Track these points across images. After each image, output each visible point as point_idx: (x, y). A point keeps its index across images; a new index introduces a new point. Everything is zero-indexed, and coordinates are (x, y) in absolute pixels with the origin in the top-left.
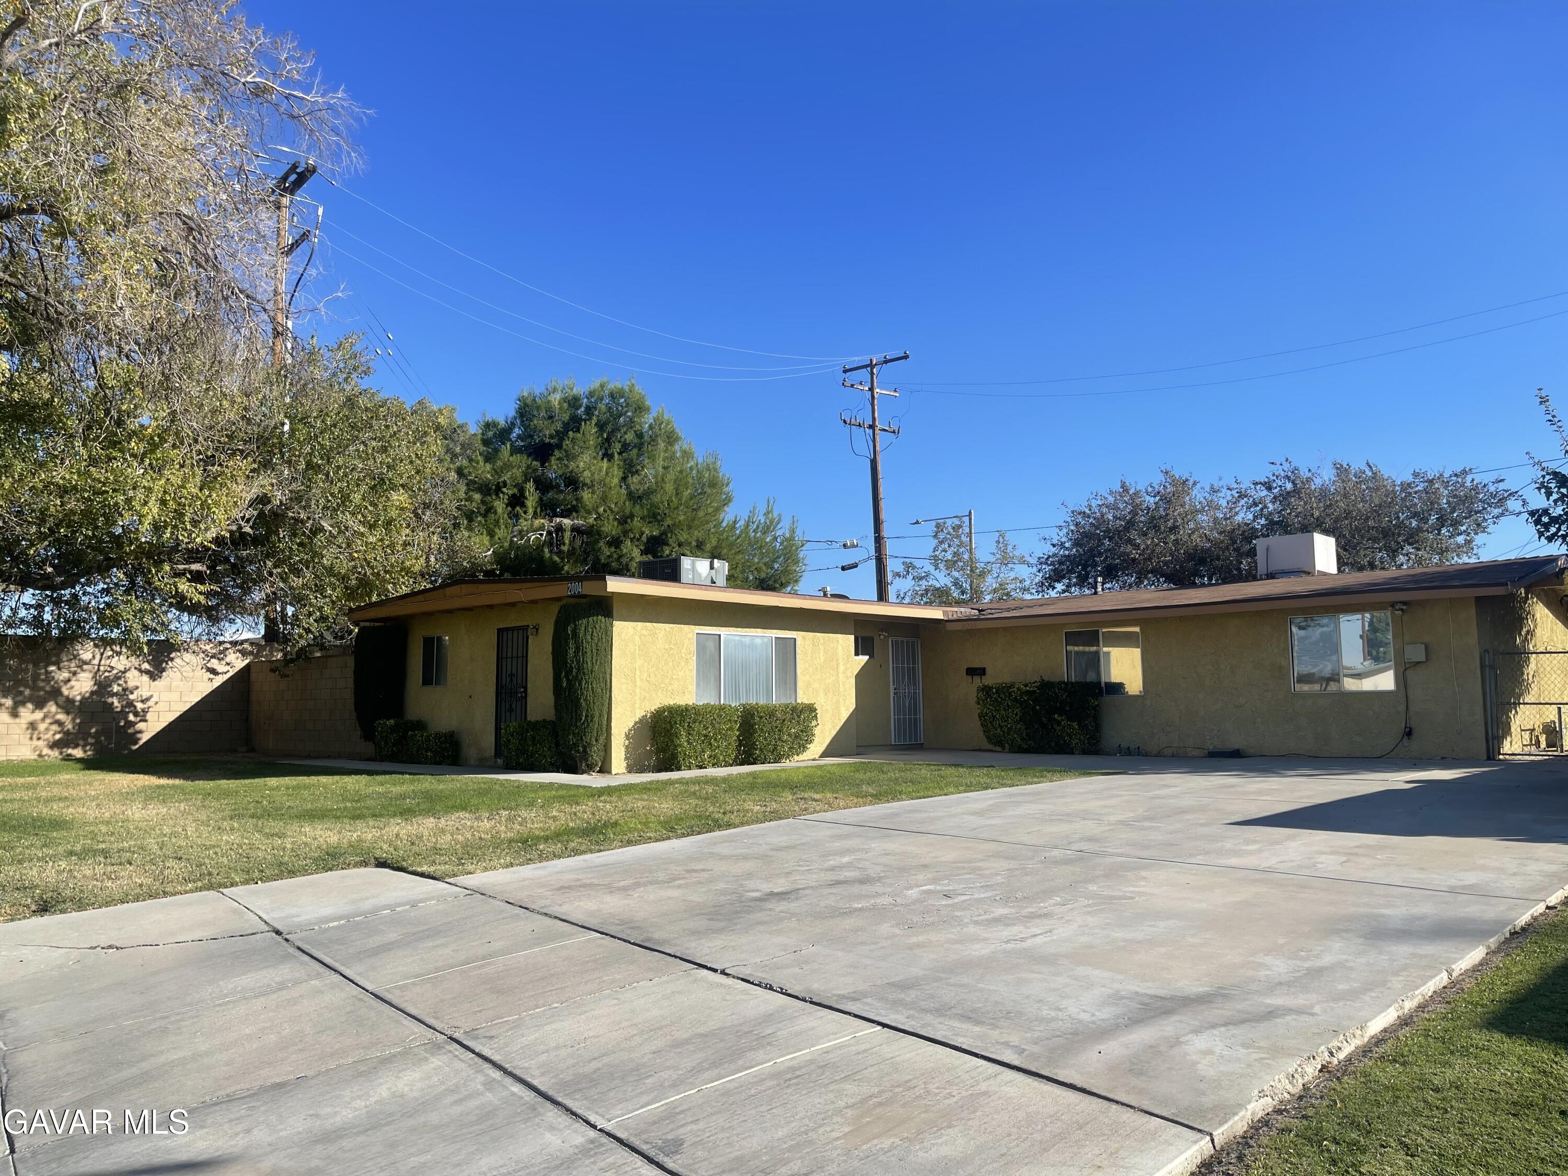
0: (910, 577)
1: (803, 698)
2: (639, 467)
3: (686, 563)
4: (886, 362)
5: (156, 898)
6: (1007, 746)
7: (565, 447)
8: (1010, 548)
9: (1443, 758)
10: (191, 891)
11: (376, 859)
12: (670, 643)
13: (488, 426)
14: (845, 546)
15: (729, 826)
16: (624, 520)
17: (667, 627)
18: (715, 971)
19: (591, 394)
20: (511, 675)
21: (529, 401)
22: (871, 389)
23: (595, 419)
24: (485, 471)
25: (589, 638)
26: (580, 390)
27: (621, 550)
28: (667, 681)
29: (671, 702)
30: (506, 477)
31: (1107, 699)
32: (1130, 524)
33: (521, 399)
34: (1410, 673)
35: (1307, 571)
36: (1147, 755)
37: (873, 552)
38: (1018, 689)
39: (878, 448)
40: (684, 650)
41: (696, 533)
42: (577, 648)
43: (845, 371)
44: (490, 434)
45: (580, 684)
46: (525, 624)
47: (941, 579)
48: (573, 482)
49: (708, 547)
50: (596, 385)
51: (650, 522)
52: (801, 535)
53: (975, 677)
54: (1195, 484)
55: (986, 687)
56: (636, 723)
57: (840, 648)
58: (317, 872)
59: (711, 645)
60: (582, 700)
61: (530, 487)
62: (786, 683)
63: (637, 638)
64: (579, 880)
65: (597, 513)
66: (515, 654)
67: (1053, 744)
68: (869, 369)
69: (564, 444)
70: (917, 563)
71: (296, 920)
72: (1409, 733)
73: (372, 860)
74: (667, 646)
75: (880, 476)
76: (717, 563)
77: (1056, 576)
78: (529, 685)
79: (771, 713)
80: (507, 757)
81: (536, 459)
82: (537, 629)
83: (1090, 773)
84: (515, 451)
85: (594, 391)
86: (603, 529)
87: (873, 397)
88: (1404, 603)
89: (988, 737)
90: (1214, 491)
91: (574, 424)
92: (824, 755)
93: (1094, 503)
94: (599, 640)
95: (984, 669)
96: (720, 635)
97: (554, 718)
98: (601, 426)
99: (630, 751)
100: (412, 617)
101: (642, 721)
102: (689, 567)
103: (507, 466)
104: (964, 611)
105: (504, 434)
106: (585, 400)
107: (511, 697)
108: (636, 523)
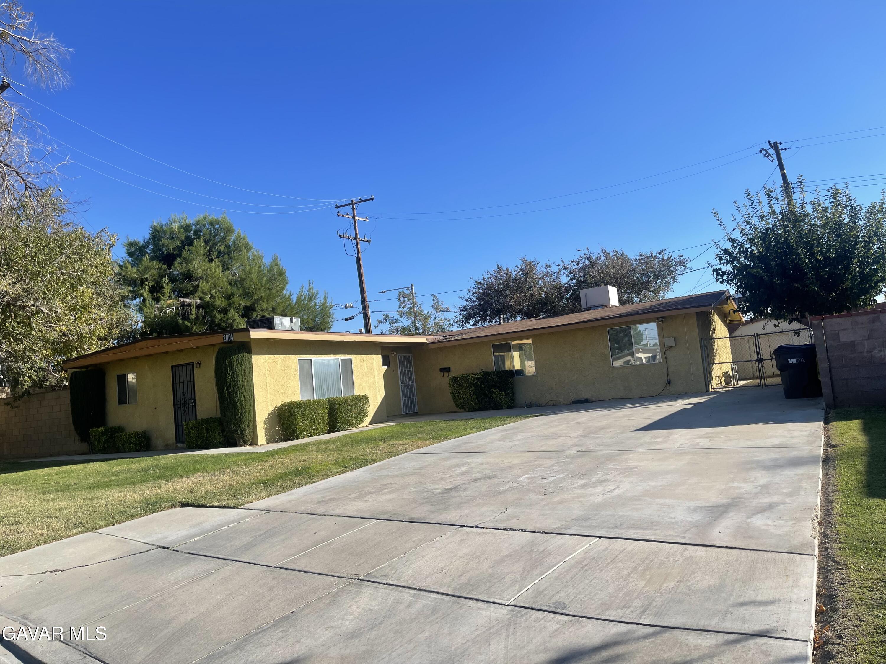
0: (387, 323)
1: (358, 392)
2: (229, 266)
3: (277, 320)
4: (361, 202)
5: (57, 540)
6: (467, 409)
7: (183, 255)
8: (440, 303)
9: (686, 393)
10: (77, 534)
11: (180, 503)
12: (284, 366)
13: (131, 244)
14: (346, 307)
15: (374, 461)
16: (228, 297)
17: (282, 357)
18: (472, 527)
19: (198, 223)
20: (184, 393)
21: (158, 229)
22: (353, 217)
23: (202, 238)
24: (133, 272)
25: (239, 366)
26: (190, 221)
27: (228, 315)
28: (284, 388)
29: (287, 400)
30: (147, 276)
31: (517, 378)
32: (506, 287)
33: (153, 227)
34: (667, 352)
35: (605, 305)
36: (540, 406)
37: (361, 310)
38: (472, 377)
39: (360, 251)
40: (292, 370)
41: (271, 303)
42: (233, 373)
43: (337, 207)
44: (133, 249)
45: (236, 394)
46: (191, 361)
47: (405, 322)
48: (189, 276)
49: (279, 311)
50: (200, 217)
51: (244, 298)
52: (330, 301)
53: (445, 373)
54: (538, 263)
55: (453, 377)
56: (269, 414)
57: (375, 362)
58: (146, 514)
59: (307, 366)
60: (238, 403)
61: (166, 280)
62: (348, 384)
63: (266, 364)
64: (324, 497)
65: (211, 294)
66: (185, 380)
67: (492, 405)
68: (351, 206)
69: (183, 254)
70: (391, 315)
71: (168, 540)
72: (669, 382)
73: (178, 504)
74: (283, 369)
75: (362, 266)
76: (294, 319)
77: (468, 318)
78: (196, 398)
79: (345, 401)
80: (189, 442)
81: (164, 264)
82: (200, 364)
83: (528, 417)
84: (152, 259)
85: (199, 221)
86: (216, 303)
87: (355, 222)
88: (663, 318)
89: (457, 405)
90: (548, 267)
91: (189, 242)
92: (372, 423)
93: (486, 277)
94: (245, 367)
95: (450, 368)
96: (311, 360)
97: (219, 415)
98: (206, 242)
99: (267, 431)
100: (108, 363)
101: (273, 413)
102: (279, 322)
103: (147, 269)
104: (437, 338)
105: (142, 250)
106: (194, 227)
107: (184, 406)
108: (236, 298)
